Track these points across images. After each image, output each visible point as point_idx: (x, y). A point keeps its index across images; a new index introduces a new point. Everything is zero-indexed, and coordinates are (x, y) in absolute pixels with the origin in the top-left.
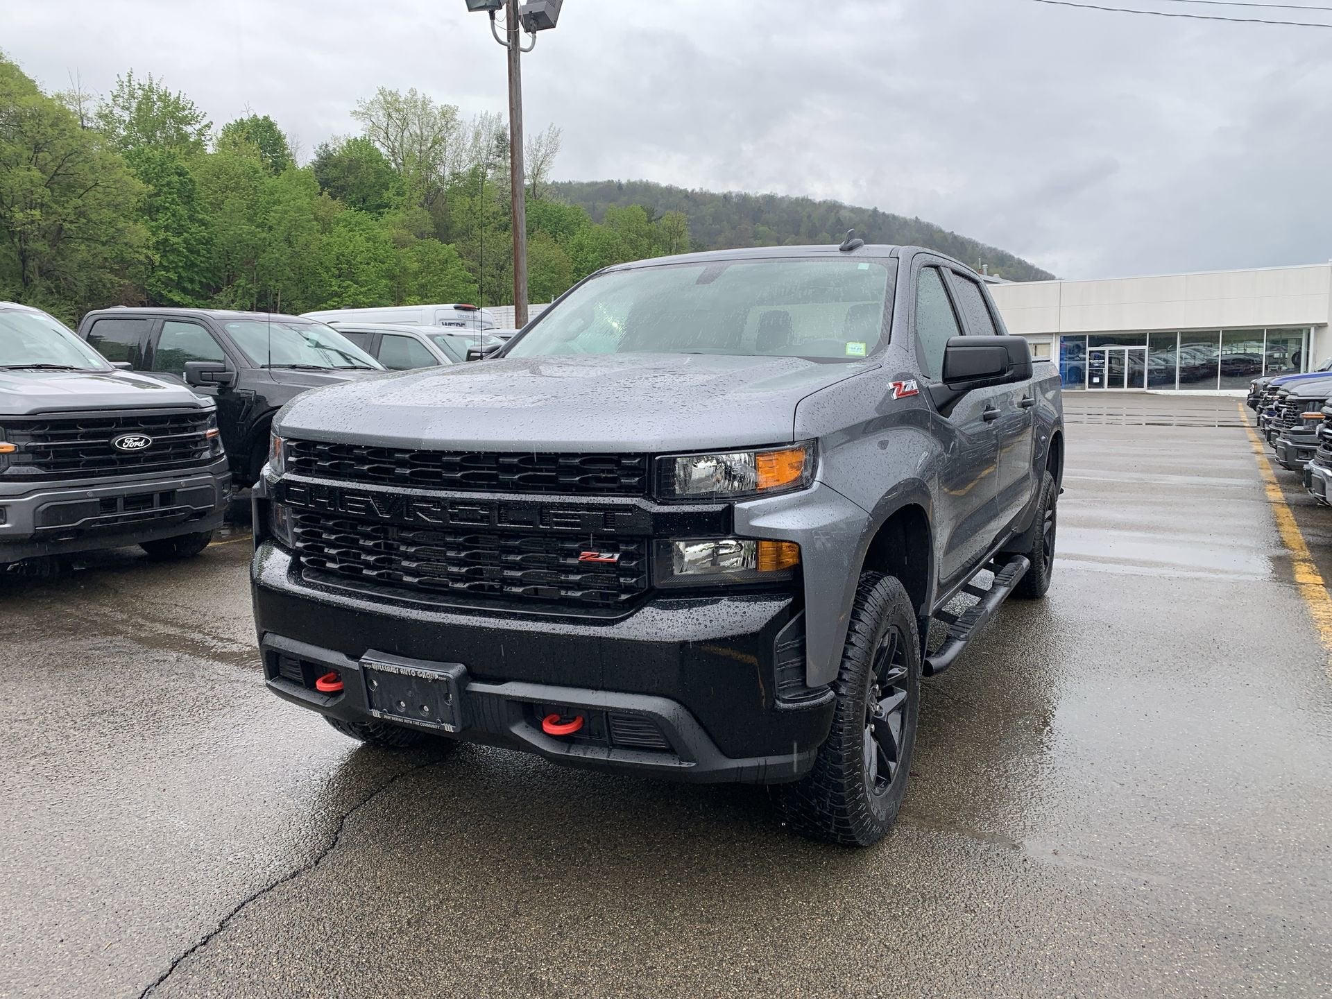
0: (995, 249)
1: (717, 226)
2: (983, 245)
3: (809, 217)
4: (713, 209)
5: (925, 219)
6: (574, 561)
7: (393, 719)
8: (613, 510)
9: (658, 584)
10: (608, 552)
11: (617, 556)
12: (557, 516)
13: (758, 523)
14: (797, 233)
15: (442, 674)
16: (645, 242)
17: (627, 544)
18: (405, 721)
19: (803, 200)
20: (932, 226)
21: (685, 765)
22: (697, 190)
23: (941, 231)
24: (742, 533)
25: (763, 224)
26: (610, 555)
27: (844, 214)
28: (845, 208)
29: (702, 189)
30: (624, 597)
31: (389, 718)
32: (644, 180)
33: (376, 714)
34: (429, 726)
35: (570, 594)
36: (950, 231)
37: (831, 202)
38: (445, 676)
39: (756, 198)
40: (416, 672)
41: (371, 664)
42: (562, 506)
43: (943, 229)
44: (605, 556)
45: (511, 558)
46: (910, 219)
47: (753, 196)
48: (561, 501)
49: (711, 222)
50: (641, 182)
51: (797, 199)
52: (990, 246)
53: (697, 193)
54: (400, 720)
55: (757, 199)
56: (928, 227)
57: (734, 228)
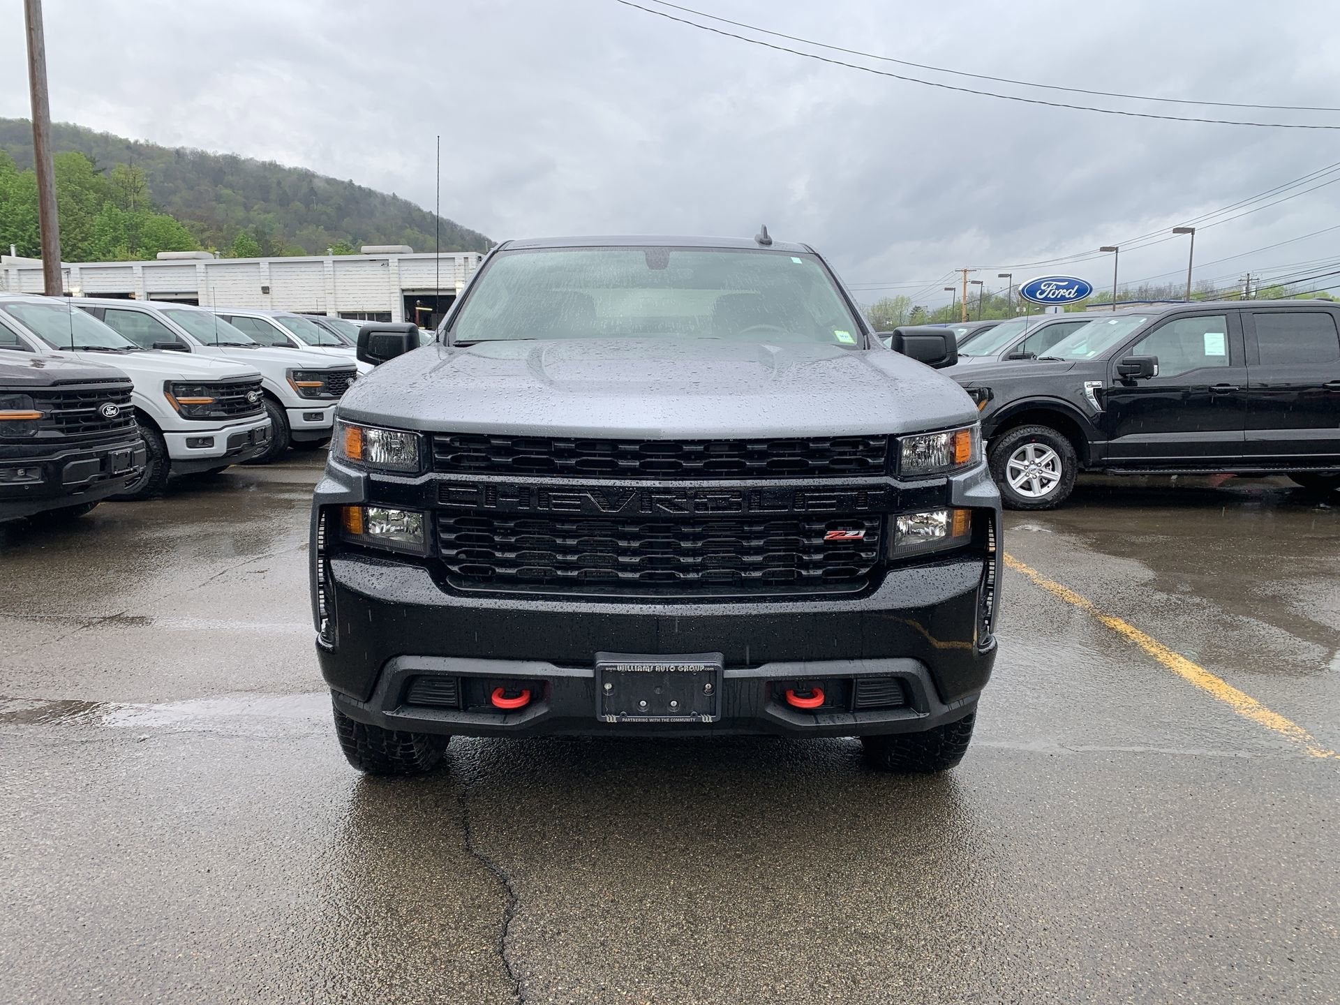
0: (473, 232)
1: (171, 184)
2: (462, 227)
3: (279, 183)
4: (163, 165)
5: (402, 196)
6: (817, 541)
7: (634, 720)
8: (866, 489)
9: (892, 555)
10: (854, 529)
11: (862, 533)
12: (812, 498)
13: (972, 493)
14: (266, 200)
15: (709, 664)
16: (92, 196)
17: (871, 520)
18: (651, 720)
19: (271, 164)
20: (410, 204)
21: (922, 716)
22: (142, 141)
23: (419, 210)
24: (958, 503)
25: (226, 187)
26: (857, 532)
27: (317, 184)
28: (318, 177)
29: (147, 141)
30: (864, 571)
31: (629, 720)
32: (71, 123)
33: (612, 719)
34: (681, 720)
35: (812, 572)
36: (428, 211)
37: (302, 170)
38: (714, 666)
39: (215, 157)
40: (676, 667)
41: (616, 667)
42: (817, 489)
43: (422, 208)
44: (851, 534)
45: (754, 543)
46: (388, 195)
47: (212, 155)
48: (816, 484)
49: (162, 180)
50: (67, 125)
51: (264, 164)
52: (468, 228)
53: (141, 145)
54: (644, 720)
55: (216, 159)
56: (407, 205)
57: (192, 189)
